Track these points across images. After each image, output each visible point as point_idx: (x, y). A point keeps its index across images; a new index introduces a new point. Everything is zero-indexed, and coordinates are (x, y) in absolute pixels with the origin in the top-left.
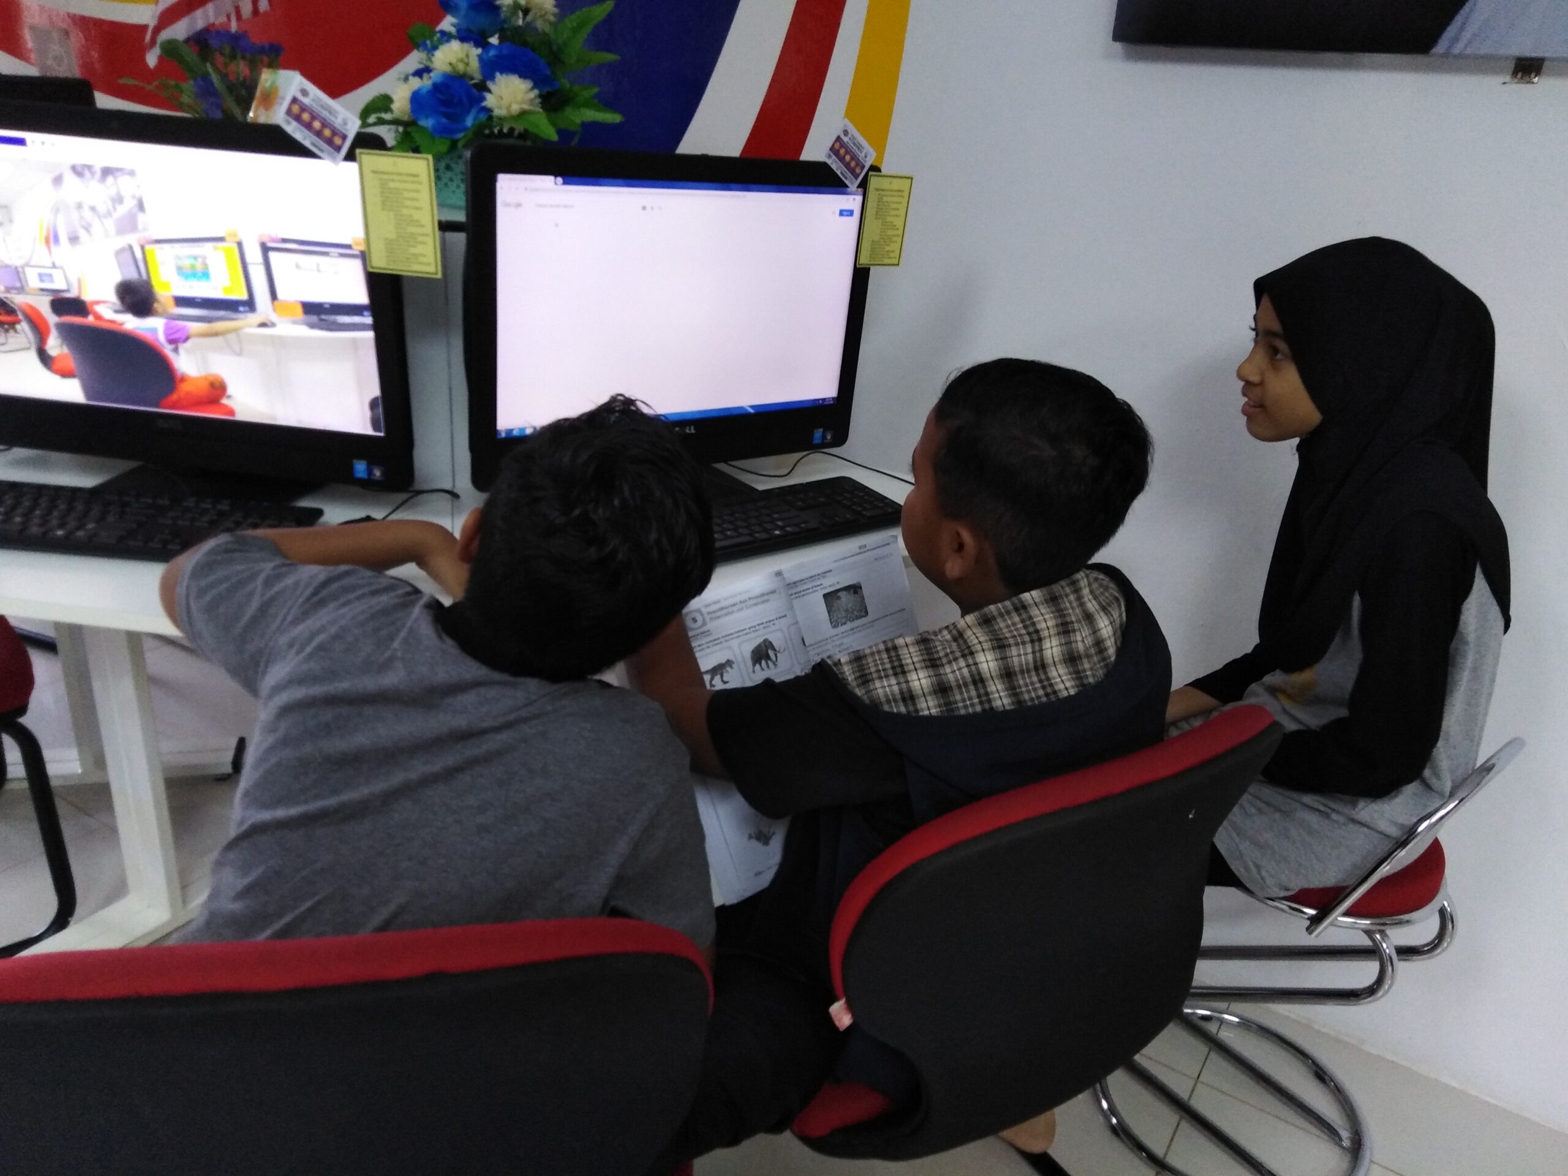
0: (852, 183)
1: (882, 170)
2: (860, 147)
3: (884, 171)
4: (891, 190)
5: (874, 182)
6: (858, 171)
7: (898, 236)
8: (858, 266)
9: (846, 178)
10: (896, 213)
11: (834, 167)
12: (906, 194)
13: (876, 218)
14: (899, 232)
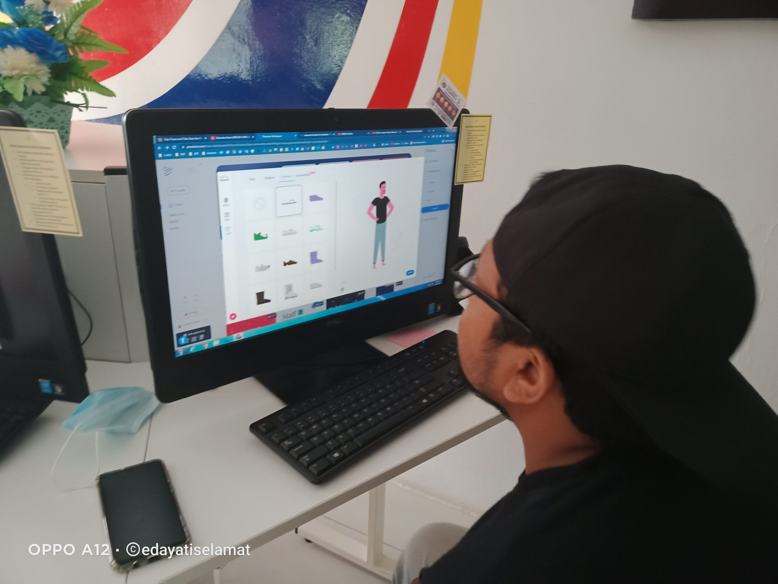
0: (450, 123)
2: (454, 95)
3: (472, 113)
4: (477, 127)
5: (465, 121)
6: (454, 114)
7: (482, 159)
8: (455, 184)
9: (445, 120)
10: (479, 143)
11: (436, 112)
12: (487, 128)
13: (467, 148)
14: (483, 157)
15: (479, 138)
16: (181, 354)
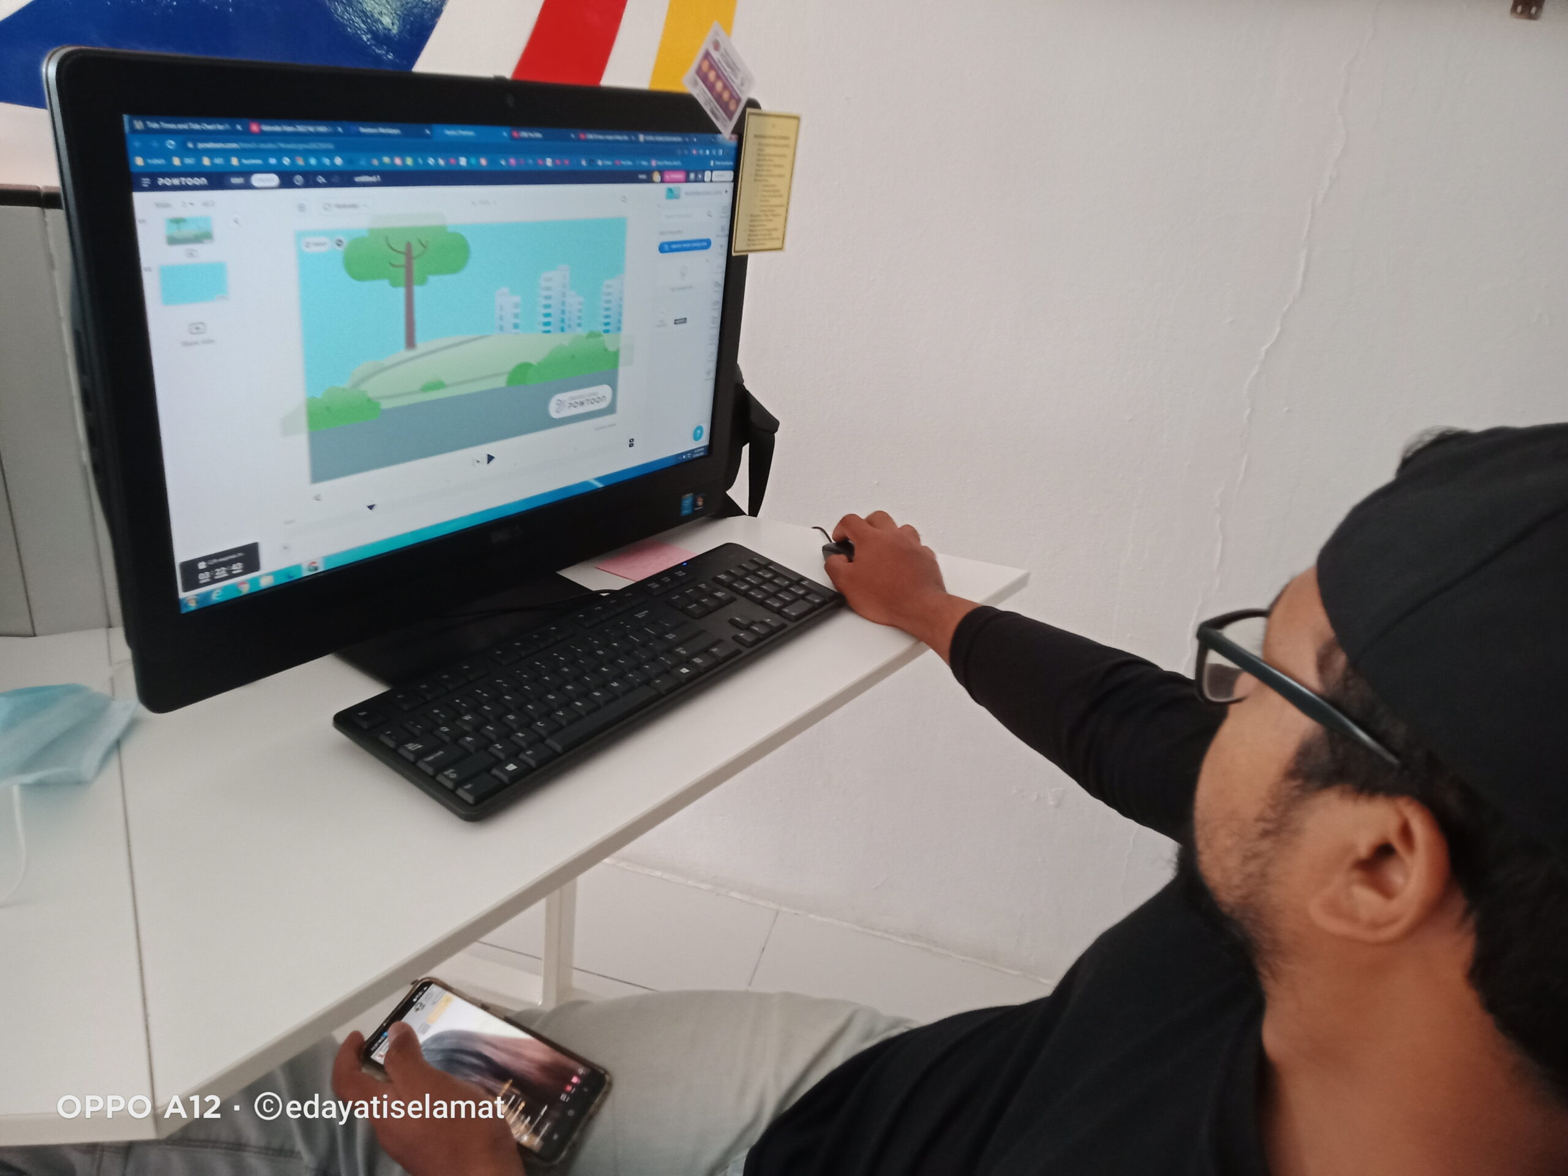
0: (725, 126)
1: (762, 106)
2: (735, 68)
3: (765, 107)
4: (775, 137)
5: (752, 125)
6: (732, 107)
7: (781, 206)
8: (734, 254)
9: (717, 118)
10: (777, 171)
11: (701, 101)
12: (791, 142)
13: (755, 180)
14: (783, 201)
15: (777, 161)
16: (193, 606)
